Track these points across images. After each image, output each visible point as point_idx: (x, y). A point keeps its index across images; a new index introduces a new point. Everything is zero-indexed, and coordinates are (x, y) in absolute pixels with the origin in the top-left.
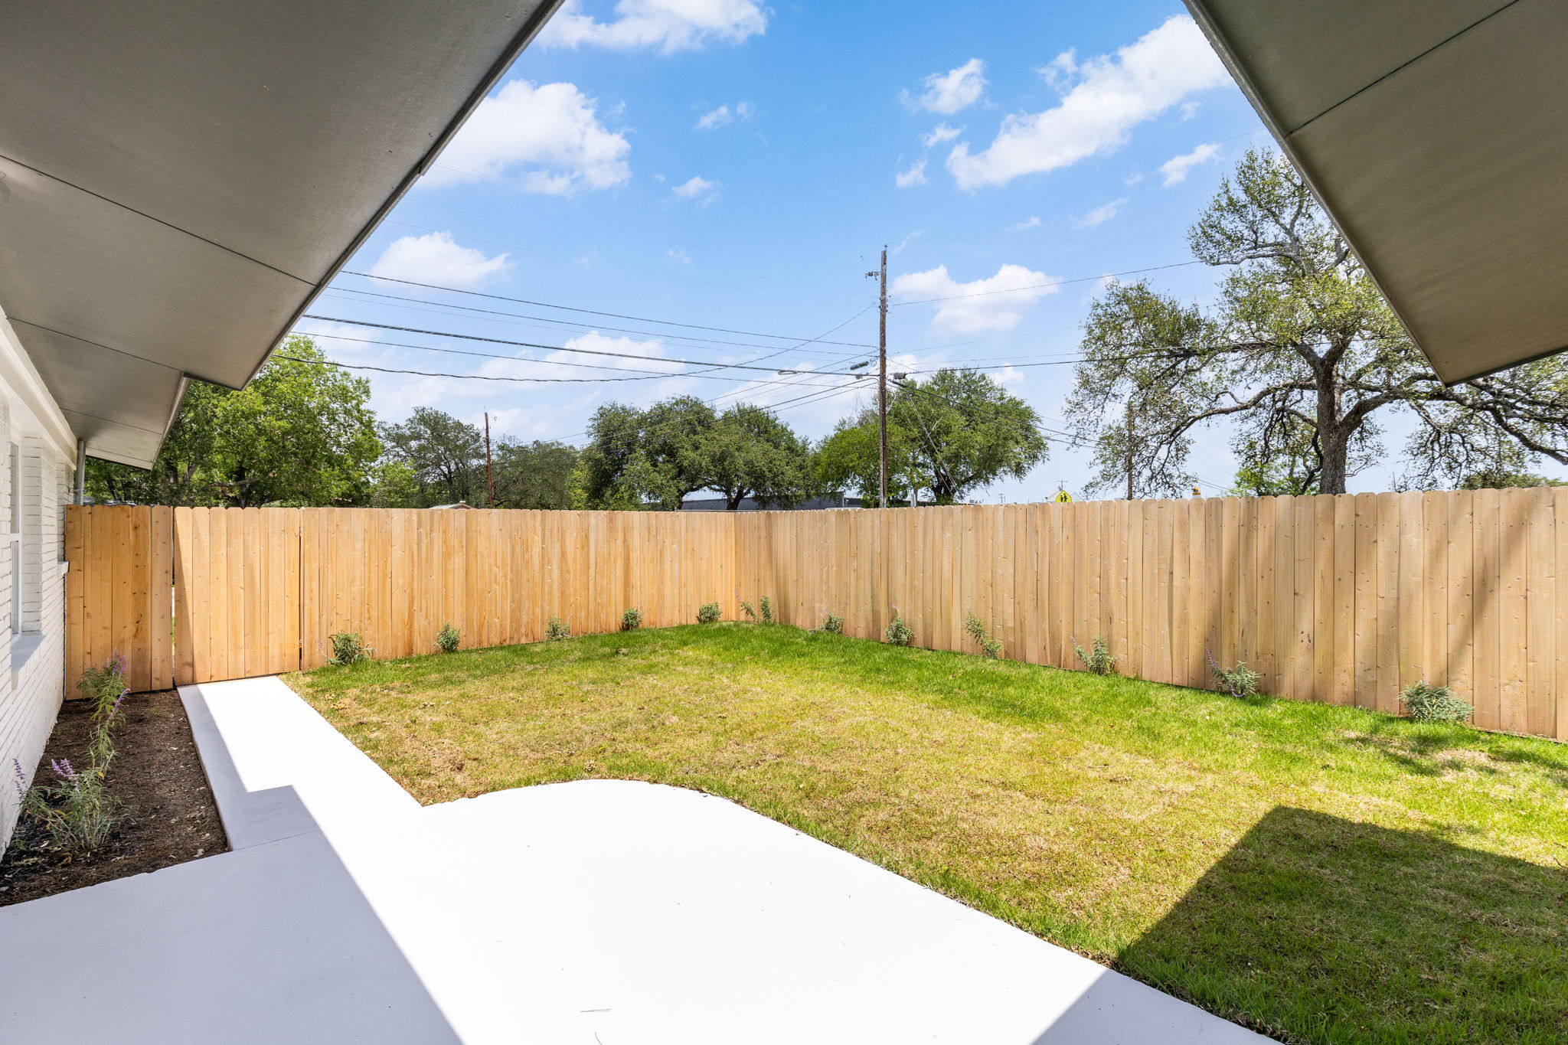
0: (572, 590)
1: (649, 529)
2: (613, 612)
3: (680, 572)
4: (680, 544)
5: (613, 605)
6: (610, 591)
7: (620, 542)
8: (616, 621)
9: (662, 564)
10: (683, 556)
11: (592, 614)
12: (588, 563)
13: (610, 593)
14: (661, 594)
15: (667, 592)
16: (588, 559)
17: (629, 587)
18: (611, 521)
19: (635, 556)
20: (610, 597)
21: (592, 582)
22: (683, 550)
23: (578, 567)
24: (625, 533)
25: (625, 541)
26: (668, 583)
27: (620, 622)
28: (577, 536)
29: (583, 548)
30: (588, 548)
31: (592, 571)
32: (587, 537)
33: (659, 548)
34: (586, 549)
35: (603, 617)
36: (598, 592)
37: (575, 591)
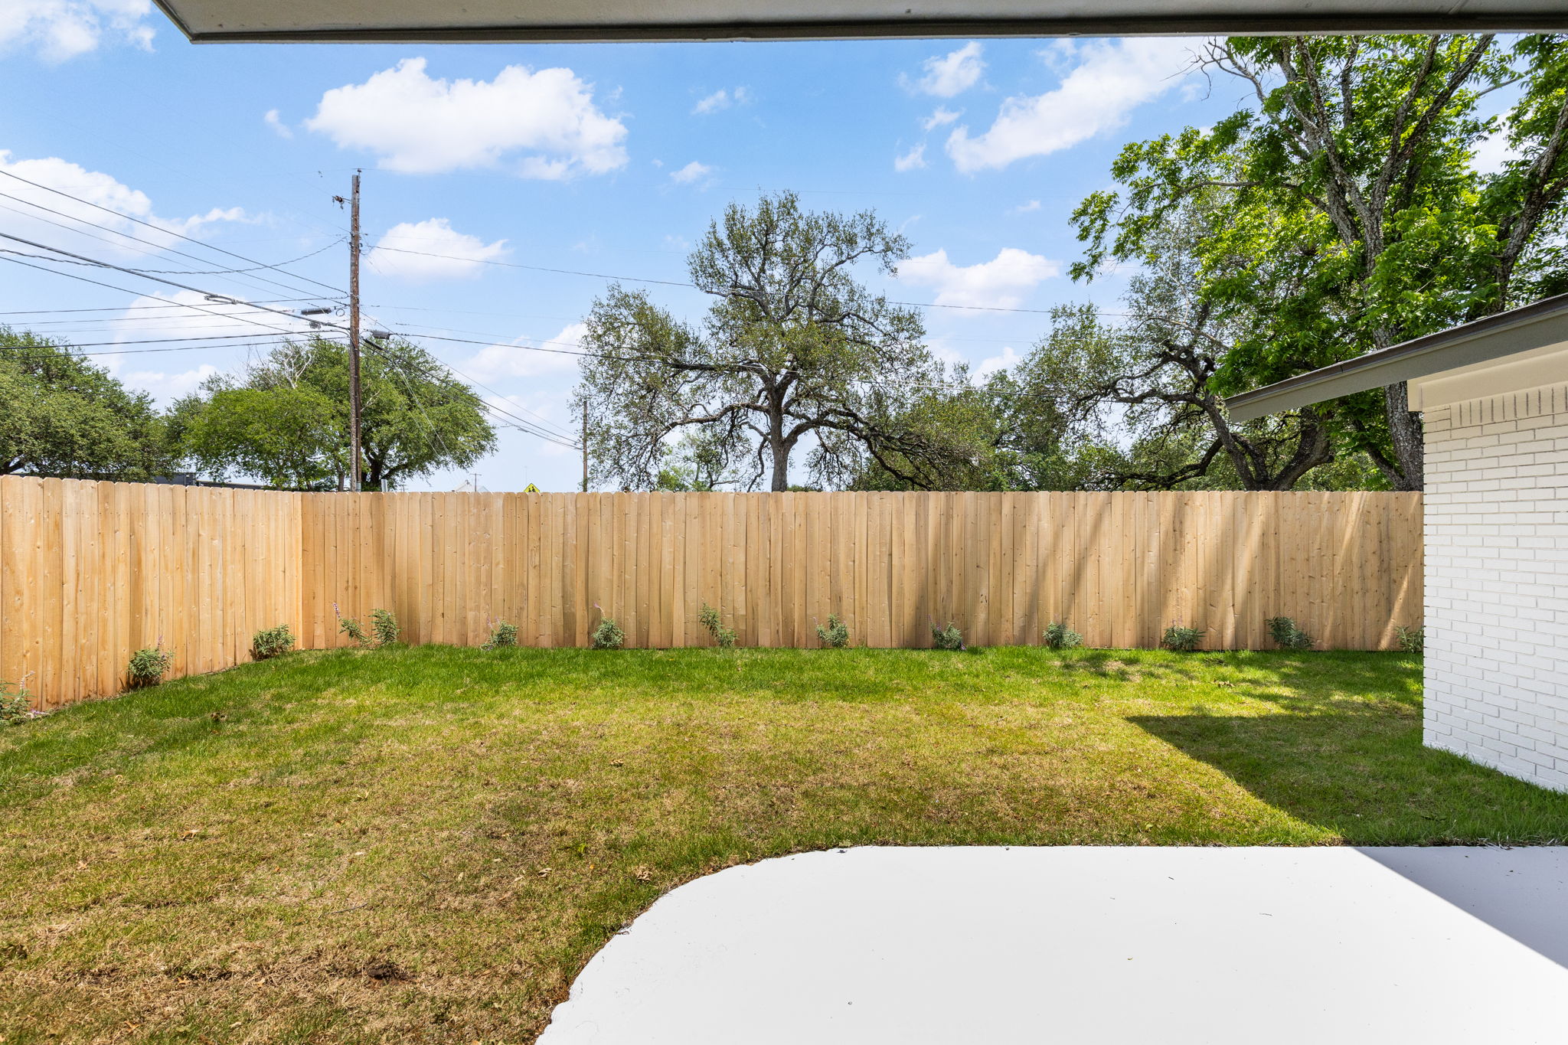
0: (26, 626)
1: (174, 514)
2: (111, 659)
3: (224, 582)
4: (224, 540)
5: (110, 647)
6: (105, 621)
7: (123, 535)
8: (116, 673)
9: (196, 570)
10: (229, 558)
11: (69, 667)
12: (62, 574)
13: (105, 626)
14: (195, 621)
15: (205, 616)
16: (61, 567)
17: (140, 613)
18: (106, 498)
19: (150, 559)
20: (105, 632)
21: (68, 609)
22: (229, 549)
23: (41, 582)
24: (132, 523)
25: (132, 533)
26: (205, 600)
27: (123, 675)
28: (37, 525)
29: (49, 547)
30: (61, 547)
31: (69, 588)
32: (58, 526)
33: (191, 545)
34: (55, 549)
35: (91, 669)
36: (81, 625)
37: (33, 627)
